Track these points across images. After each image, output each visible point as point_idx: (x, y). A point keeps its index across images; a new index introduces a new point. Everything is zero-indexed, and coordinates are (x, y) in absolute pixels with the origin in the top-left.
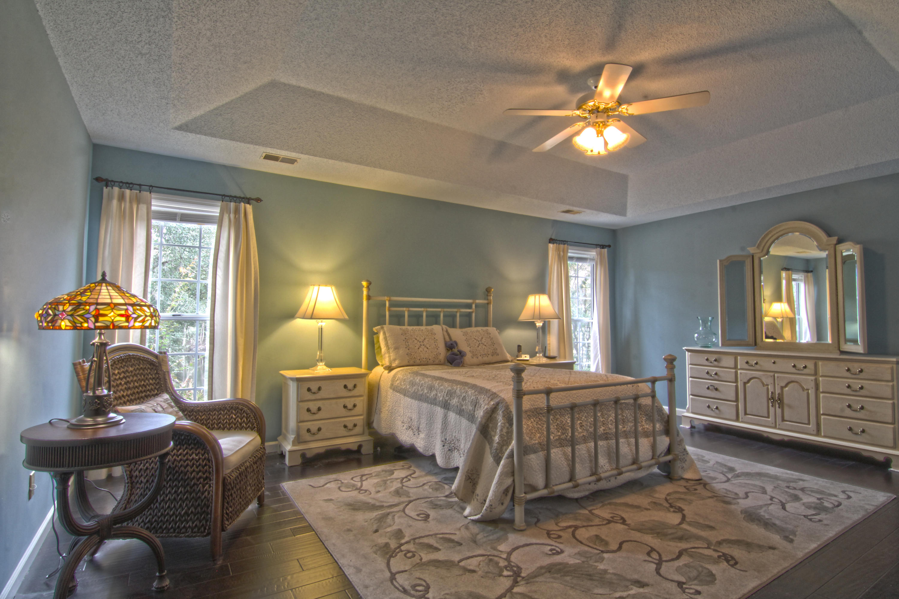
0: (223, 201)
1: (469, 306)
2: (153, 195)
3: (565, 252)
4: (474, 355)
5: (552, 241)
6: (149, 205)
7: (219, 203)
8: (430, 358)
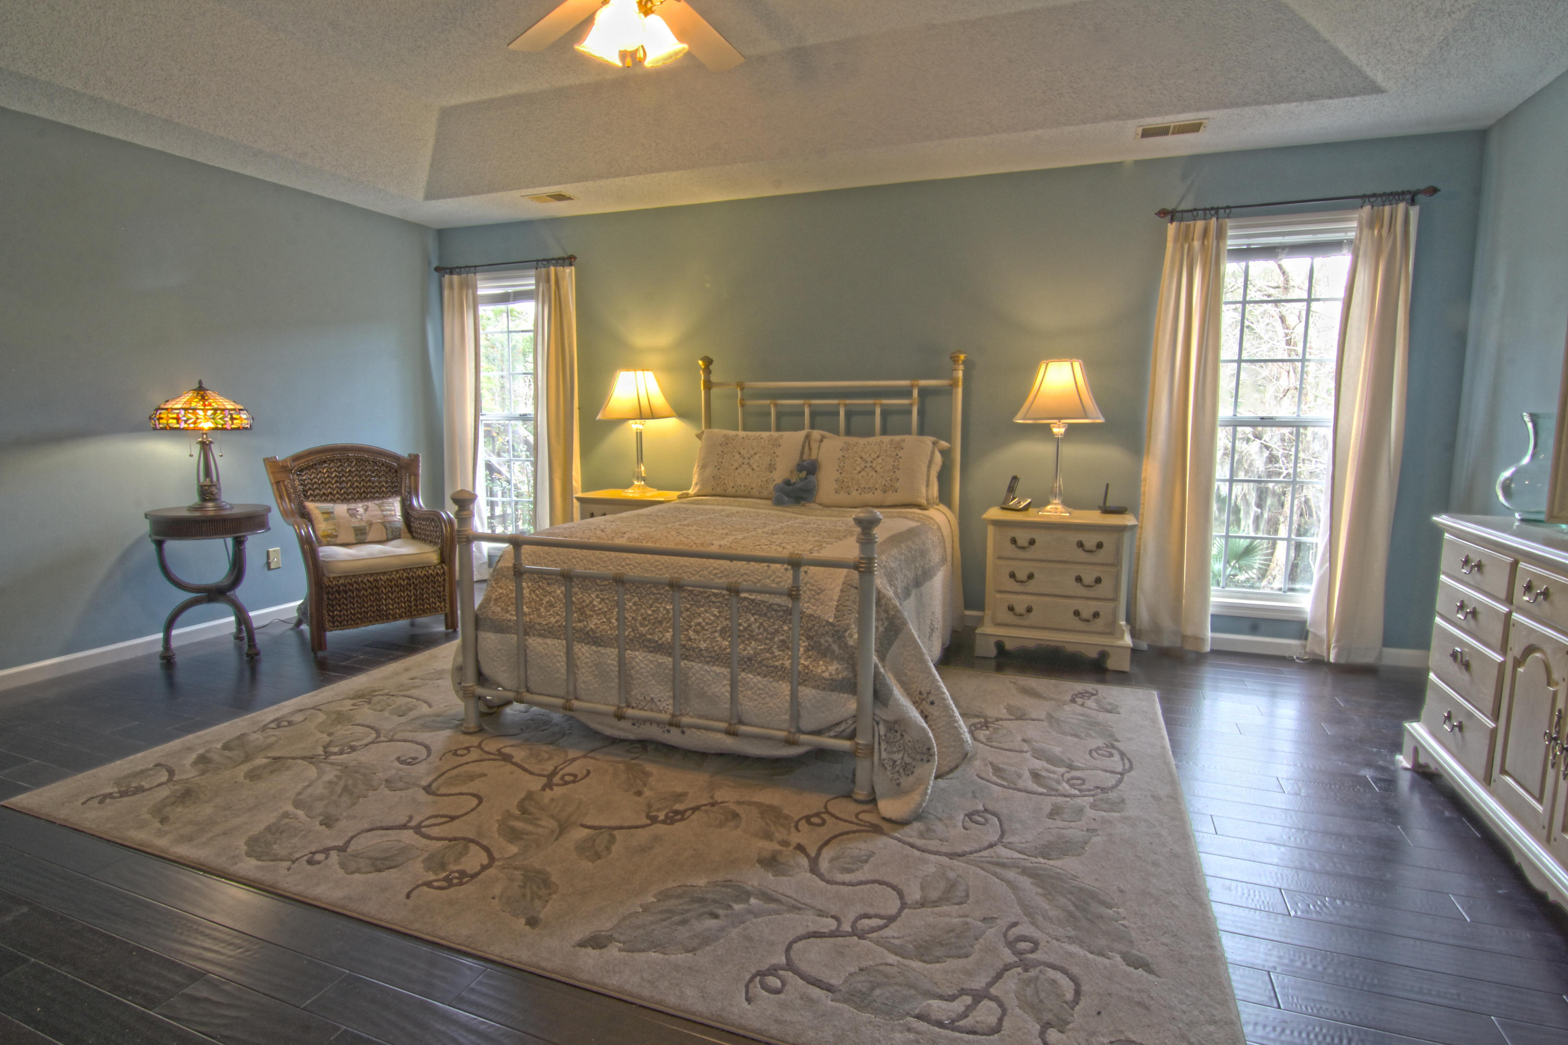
0: (537, 269)
1: (906, 393)
2: (479, 276)
3: (1221, 235)
4: (842, 486)
5: (1171, 215)
6: (475, 288)
7: (533, 272)
8: (753, 486)
